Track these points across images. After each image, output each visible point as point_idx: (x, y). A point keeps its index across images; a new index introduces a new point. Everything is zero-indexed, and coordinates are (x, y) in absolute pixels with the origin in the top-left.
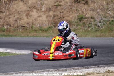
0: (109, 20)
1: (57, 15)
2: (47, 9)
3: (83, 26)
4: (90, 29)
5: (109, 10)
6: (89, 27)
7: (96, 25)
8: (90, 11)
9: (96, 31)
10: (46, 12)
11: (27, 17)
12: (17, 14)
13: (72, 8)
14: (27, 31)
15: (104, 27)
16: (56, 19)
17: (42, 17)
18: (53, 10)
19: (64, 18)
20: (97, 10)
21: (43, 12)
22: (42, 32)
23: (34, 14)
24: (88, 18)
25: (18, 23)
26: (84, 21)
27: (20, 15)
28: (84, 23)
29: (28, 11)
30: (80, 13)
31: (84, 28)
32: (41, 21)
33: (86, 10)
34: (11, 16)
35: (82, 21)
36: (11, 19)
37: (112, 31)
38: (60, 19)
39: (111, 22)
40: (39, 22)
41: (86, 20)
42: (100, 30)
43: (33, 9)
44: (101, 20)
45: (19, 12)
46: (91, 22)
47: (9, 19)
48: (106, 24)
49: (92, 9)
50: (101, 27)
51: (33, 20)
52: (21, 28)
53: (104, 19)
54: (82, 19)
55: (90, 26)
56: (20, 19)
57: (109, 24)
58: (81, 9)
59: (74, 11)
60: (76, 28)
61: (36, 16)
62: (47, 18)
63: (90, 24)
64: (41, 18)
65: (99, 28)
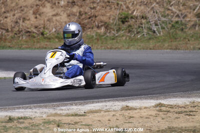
0: (172, 22)
1: (86, 13)
2: (68, 2)
3: (127, 30)
4: (139, 36)
5: (171, 4)
6: (138, 33)
7: (150, 29)
8: (140, 6)
9: (150, 39)
10: (67, 8)
11: (35, 16)
12: (19, 11)
13: (110, 1)
14: (35, 39)
15: (163, 33)
16: (83, 19)
17: (61, 15)
18: (79, 4)
19: (97, 18)
20: (151, 5)
21: (62, 7)
22: (59, 41)
23: (48, 10)
24: (137, 18)
25: (21, 25)
26: (129, 23)
27: (24, 12)
28: (130, 26)
29: (37, 5)
30: (123, 10)
31: (129, 34)
32: (59, 22)
33: (133, 4)
34: (8, 15)
35: (126, 23)
36: (8, 20)
37: (176, 39)
38: (90, 20)
39: (174, 25)
40: (55, 23)
41: (134, 20)
42: (156, 38)
43: (46, 2)
44: (159, 21)
45: (22, 8)
46: (142, 24)
47: (5, 19)
48: (167, 27)
49: (144, 2)
50: (157, 33)
51: (44, 22)
52: (25, 35)
53: (163, 19)
54: (127, 20)
55: (139, 30)
56: (24, 19)
57: (171, 28)
58: (125, 3)
59: (113, 6)
60: (117, 35)
61: (51, 14)
62: (69, 17)
63: (139, 27)
64: (58, 18)
65: (155, 34)
